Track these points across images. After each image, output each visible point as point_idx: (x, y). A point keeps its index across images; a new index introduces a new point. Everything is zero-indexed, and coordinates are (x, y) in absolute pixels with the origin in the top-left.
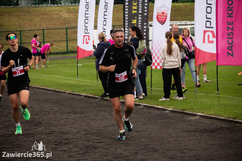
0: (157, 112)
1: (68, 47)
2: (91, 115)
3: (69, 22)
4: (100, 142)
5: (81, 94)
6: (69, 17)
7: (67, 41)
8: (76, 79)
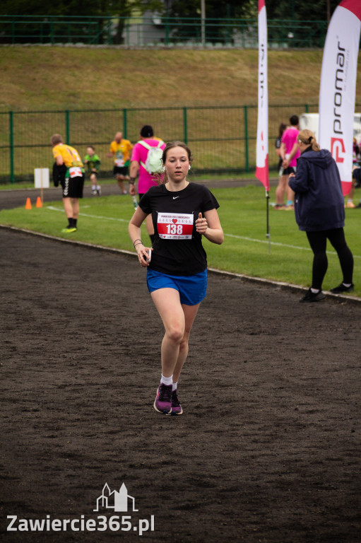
1: (250, 155)
2: (295, 338)
4: (312, 412)
5: (274, 282)
7: (246, 139)
8: (263, 242)
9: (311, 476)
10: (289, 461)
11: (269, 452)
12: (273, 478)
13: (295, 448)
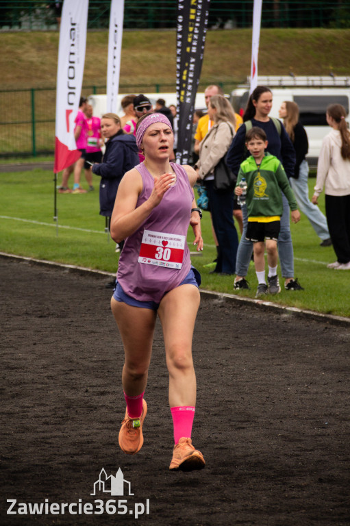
0: (258, 316)
1: (37, 138)
2: (85, 320)
3: (39, 74)
4: (103, 393)
5: (62, 265)
6: (40, 59)
7: (33, 122)
8: (51, 225)
9: (103, 457)
10: (81, 443)
11: (61, 434)
12: (65, 459)
13: (87, 429)
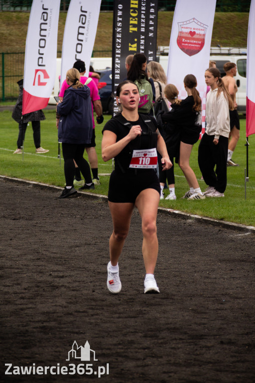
1: (5, 89)
2: (46, 222)
5: (27, 182)
7: (3, 77)
9: (64, 324)
10: (48, 313)
11: (33, 306)
12: (37, 325)
13: (52, 303)
